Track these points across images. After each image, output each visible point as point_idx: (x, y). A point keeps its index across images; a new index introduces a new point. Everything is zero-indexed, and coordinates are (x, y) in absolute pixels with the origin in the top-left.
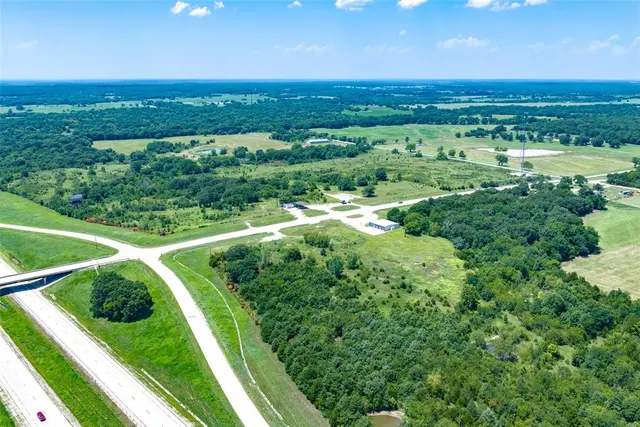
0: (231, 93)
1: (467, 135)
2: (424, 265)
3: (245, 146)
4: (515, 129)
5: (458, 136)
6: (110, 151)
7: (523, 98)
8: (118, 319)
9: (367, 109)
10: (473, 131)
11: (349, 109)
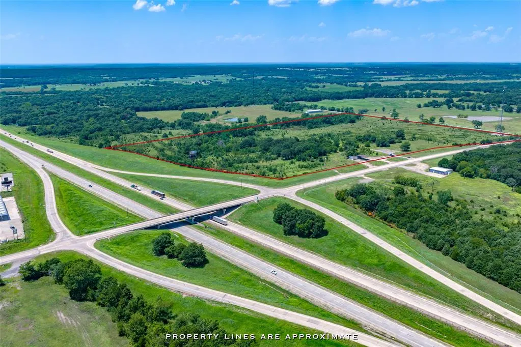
0: (201, 74)
1: (426, 105)
2: (499, 198)
3: (264, 115)
4: (460, 101)
5: (419, 106)
6: (156, 119)
7: (439, 77)
8: (308, 236)
9: (324, 86)
10: (431, 103)
11: (310, 86)
